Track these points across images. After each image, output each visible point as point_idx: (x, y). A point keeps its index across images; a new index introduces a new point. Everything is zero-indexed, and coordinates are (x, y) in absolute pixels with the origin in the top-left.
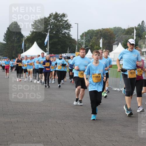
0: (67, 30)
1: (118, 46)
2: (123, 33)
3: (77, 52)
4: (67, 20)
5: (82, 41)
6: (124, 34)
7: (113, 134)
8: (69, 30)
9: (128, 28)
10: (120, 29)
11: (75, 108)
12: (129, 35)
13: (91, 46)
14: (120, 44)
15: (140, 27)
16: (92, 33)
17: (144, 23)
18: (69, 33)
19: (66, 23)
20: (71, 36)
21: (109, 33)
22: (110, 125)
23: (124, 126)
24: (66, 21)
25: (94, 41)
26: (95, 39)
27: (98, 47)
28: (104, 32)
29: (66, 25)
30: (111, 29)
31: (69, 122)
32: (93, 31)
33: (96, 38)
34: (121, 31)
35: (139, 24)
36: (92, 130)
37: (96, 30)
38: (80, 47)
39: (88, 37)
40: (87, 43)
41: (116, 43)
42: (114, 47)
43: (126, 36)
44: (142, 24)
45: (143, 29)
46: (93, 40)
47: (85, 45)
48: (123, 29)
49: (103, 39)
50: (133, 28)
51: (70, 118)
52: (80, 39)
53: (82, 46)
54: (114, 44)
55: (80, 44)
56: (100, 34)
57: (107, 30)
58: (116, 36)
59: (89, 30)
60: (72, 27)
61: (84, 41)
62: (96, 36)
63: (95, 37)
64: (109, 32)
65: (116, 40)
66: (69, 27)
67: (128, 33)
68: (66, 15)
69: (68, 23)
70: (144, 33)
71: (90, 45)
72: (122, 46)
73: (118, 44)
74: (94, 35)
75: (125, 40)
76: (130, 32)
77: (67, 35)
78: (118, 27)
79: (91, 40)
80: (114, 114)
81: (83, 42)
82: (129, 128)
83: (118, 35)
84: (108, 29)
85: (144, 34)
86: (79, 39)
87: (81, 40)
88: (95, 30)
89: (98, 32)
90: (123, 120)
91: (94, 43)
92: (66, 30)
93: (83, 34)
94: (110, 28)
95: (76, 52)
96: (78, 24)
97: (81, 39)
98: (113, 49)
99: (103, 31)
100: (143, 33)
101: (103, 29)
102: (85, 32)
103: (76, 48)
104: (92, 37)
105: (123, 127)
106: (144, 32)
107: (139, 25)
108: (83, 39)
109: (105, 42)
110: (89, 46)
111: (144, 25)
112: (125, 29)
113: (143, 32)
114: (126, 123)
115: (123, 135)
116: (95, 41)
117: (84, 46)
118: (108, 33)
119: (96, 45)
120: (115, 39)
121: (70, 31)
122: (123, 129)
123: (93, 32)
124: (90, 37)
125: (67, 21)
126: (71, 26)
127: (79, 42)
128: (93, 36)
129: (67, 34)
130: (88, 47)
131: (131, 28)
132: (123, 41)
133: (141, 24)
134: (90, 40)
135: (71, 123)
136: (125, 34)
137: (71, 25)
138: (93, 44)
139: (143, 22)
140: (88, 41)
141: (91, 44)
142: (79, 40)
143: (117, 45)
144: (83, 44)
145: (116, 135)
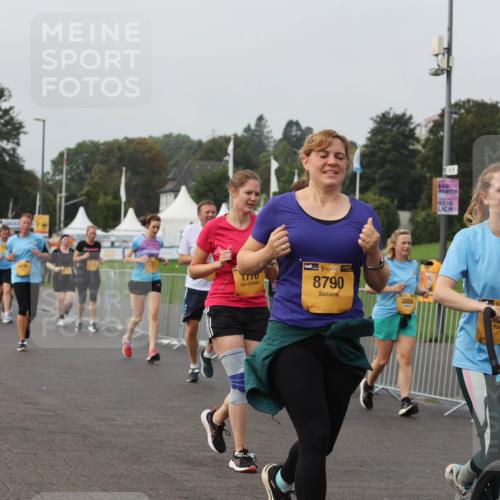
0: (8, 141)
1: (176, 196)
2: (194, 153)
3: (41, 216)
4: (11, 108)
5: (57, 178)
6: (198, 156)
7: (151, 490)
8: (16, 141)
9: (210, 137)
10: (183, 142)
11: (28, 404)
12: (212, 163)
13: (87, 194)
14: (183, 189)
15: (252, 135)
16: (91, 153)
17: (264, 122)
18: (14, 150)
19: (7, 118)
20: (21, 163)
21: (147, 154)
22: (145, 459)
23: (189, 463)
24: (6, 112)
25: (96, 179)
26: (100, 171)
27: (110, 198)
28: (131, 150)
29: (7, 123)
30: (155, 141)
31: (8, 449)
32: (95, 145)
33: (104, 168)
34: (189, 148)
35: (249, 126)
36: (85, 476)
37: (105, 144)
38: (52, 197)
39: (78, 167)
40: (74, 186)
41: (170, 186)
42: (163, 199)
43: (204, 163)
44: (257, 125)
45: (261, 142)
46: (93, 174)
47: (66, 191)
48: (193, 142)
49: (129, 173)
50: (227, 140)
51: (11, 436)
52: (51, 172)
53: (59, 195)
54: (163, 189)
55: (51, 190)
56: (118, 155)
57: (141, 142)
58: (171, 163)
59: (80, 141)
60: (25, 133)
61: (63, 178)
62: (103, 162)
63: (101, 166)
64: (149, 152)
65: (170, 176)
66: (14, 133)
67: (212, 155)
68: (6, 93)
69: (12, 119)
70: (264, 157)
71: (83, 192)
72: (192, 197)
73: (176, 192)
74: (99, 157)
75: (200, 179)
76: (218, 152)
77: (7, 159)
78: (179, 136)
79: (88, 175)
80: (158, 425)
81: (60, 182)
82: (206, 469)
83: (178, 162)
84: (144, 139)
85: (264, 160)
86: (48, 173)
87: (54, 175)
88: (102, 141)
89: (113, 150)
90: (187, 444)
91: (98, 184)
92: (5, 142)
93: (61, 154)
94: (151, 138)
95: (36, 216)
96: (44, 121)
97: (54, 172)
98: (161, 208)
99: (127, 148)
100: (261, 156)
101: (129, 141)
102: (68, 150)
103: (38, 203)
104: (90, 165)
105: (187, 466)
106: (265, 154)
107: (248, 129)
108: (61, 172)
109: (134, 183)
110: (82, 195)
111: (266, 130)
112: (200, 143)
113: (260, 152)
114: (196, 454)
115: (185, 494)
116: (100, 178)
117: (64, 194)
118: (144, 153)
119: (106, 194)
120: (168, 173)
121: (18, 144)
122: (187, 474)
123: (94, 150)
124: (86, 167)
125: (11, 112)
126: (23, 130)
127: (48, 180)
128: (94, 163)
129: (10, 155)
130: (76, 197)
131: (220, 137)
132: (194, 180)
133: (253, 127)
134: (84, 176)
135: (14, 451)
136: (203, 159)
137: (21, 126)
138: (94, 188)
139: (261, 118)
140: (76, 179)
141: (86, 188)
142: (49, 176)
143: (172, 195)
144: (61, 188)
145: (161, 492)
